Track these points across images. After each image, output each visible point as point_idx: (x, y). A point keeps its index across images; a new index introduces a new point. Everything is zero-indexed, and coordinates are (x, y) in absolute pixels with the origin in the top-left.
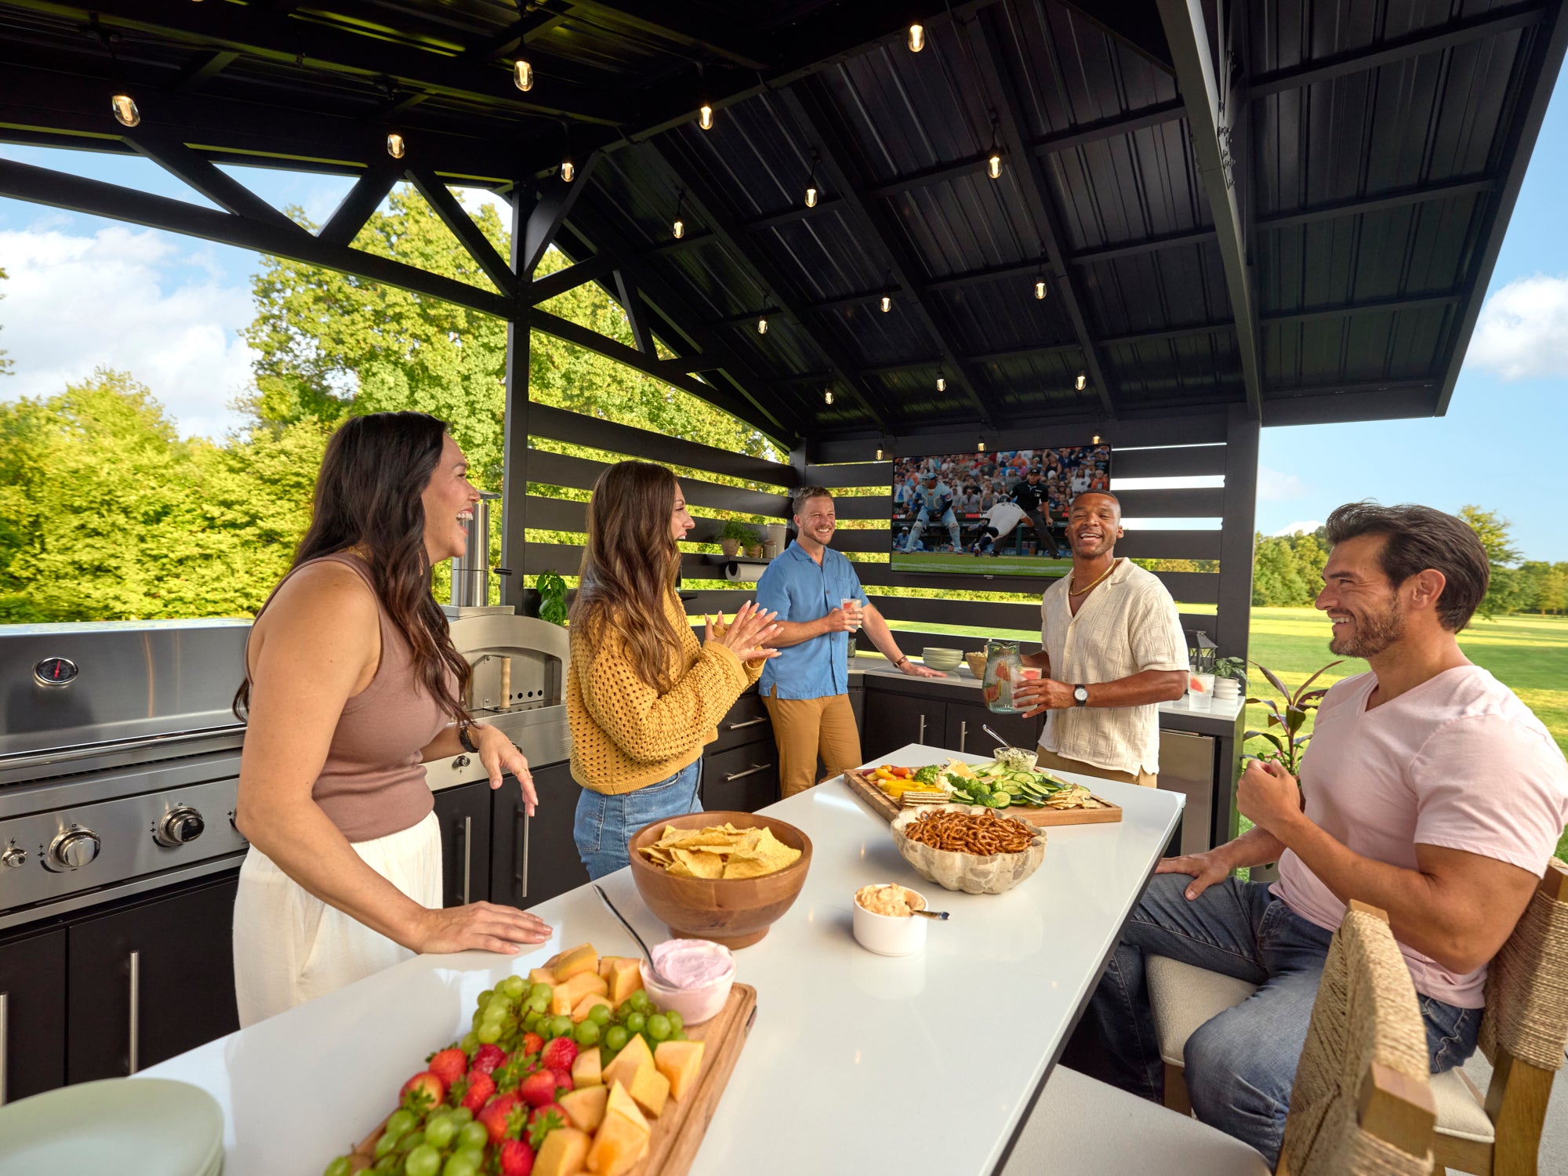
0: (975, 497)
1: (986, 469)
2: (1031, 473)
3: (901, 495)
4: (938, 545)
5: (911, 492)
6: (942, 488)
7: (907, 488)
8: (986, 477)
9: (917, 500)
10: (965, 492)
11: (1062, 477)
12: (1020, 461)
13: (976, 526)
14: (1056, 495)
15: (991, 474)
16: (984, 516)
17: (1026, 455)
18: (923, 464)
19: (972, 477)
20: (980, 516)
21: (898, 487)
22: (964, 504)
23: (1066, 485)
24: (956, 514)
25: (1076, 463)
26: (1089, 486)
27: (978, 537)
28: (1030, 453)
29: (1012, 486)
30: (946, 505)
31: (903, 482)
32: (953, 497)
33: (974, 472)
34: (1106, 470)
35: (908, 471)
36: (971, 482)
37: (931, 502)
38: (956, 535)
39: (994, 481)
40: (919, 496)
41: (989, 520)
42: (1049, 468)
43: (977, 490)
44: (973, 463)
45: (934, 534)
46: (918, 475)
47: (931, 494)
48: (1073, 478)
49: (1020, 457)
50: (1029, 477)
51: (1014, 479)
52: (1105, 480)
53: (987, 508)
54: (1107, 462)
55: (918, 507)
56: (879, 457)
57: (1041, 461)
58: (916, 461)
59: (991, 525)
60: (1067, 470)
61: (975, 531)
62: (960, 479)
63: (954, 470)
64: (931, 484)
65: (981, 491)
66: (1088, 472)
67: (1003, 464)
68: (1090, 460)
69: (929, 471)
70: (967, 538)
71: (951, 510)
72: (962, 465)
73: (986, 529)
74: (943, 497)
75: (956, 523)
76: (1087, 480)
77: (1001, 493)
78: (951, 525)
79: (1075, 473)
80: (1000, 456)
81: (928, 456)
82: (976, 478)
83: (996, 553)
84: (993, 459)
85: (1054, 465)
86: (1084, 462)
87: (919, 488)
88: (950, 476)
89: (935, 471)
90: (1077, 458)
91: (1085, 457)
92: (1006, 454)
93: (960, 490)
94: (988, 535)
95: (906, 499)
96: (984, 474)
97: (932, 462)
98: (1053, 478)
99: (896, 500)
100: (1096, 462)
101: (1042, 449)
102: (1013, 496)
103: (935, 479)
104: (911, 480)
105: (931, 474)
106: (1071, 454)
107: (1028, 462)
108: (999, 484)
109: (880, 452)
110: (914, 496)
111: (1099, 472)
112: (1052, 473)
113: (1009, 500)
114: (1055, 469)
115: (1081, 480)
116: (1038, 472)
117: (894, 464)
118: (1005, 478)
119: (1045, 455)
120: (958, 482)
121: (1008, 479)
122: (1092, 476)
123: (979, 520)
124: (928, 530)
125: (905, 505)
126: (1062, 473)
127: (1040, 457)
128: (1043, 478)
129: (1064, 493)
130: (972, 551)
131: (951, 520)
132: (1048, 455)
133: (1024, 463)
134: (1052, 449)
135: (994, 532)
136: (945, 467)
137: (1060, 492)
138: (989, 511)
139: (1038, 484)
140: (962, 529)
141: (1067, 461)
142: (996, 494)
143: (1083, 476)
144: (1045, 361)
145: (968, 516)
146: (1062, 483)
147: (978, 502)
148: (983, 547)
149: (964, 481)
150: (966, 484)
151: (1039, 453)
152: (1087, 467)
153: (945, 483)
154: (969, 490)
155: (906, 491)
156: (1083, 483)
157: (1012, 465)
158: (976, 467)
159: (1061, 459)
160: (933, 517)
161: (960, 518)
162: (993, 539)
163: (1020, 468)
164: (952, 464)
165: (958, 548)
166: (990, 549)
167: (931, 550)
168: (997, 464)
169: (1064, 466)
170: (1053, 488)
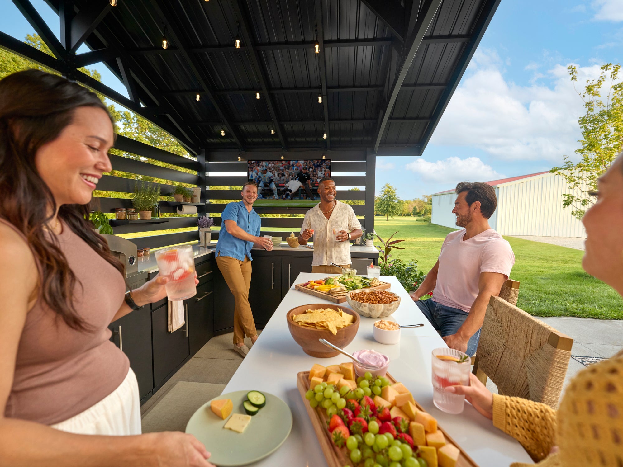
0: (283, 178)
1: (286, 167)
2: (304, 169)
3: (252, 176)
4: (269, 196)
5: (256, 175)
6: (269, 174)
7: (254, 173)
8: (287, 170)
9: (259, 179)
10: (278, 176)
11: (315, 171)
12: (299, 165)
13: (283, 188)
14: (313, 177)
15: (288, 169)
16: (286, 185)
17: (301, 162)
18: (260, 164)
19: (281, 170)
20: (285, 185)
21: (251, 173)
22: (278, 180)
23: (316, 174)
24: (275, 184)
25: (319, 166)
26: (324, 174)
27: (284, 193)
28: (303, 162)
29: (297, 174)
30: (271, 181)
31: (252, 171)
32: (274, 178)
33: (282, 168)
34: (330, 169)
35: (254, 167)
36: (281, 172)
37: (265, 179)
38: (276, 192)
39: (290, 171)
40: (260, 177)
41: (288, 186)
42: (310, 168)
43: (283, 175)
44: (281, 165)
45: (267, 192)
46: (259, 168)
47: (265, 176)
48: (318, 172)
49: (299, 163)
50: (303, 170)
51: (297, 171)
52: (329, 172)
53: (287, 182)
54: (330, 166)
55: (259, 181)
56: (239, 160)
57: (307, 165)
58: (258, 162)
59: (289, 188)
60: (316, 168)
61: (283, 191)
62: (276, 170)
63: (273, 167)
64: (265, 172)
65: (285, 175)
66: (323, 169)
67: (293, 165)
68: (324, 165)
69: (263, 167)
70: (280, 193)
71: (273, 183)
72: (277, 165)
73: (287, 190)
74: (270, 177)
75: (275, 188)
76: (323, 172)
77: (292, 176)
78: (273, 188)
79: (319, 170)
80: (291, 162)
81: (263, 161)
82: (283, 170)
83: (291, 199)
84: (289, 163)
85: (312, 166)
86: (322, 166)
87: (259, 174)
88: (272, 169)
89: (266, 167)
90: (320, 164)
91: (322, 164)
92: (294, 161)
93: (276, 175)
94: (288, 192)
95: (254, 178)
96: (286, 169)
97: (264, 163)
98: (311, 171)
99: (250, 178)
100: (326, 166)
101: (307, 160)
102: (297, 177)
103: (266, 170)
104: (256, 170)
105: (264, 168)
106: (318, 162)
107: (302, 165)
108: (292, 173)
109: (239, 158)
110: (257, 177)
111: (327, 170)
112: (311, 170)
113: (295, 179)
114: (312, 168)
115: (321, 172)
116: (306, 169)
117: (248, 163)
118: (294, 171)
119: (308, 162)
120: (276, 172)
121: (295, 171)
122: (325, 171)
123: (284, 186)
124: (264, 190)
125: (254, 180)
126: (315, 169)
127: (307, 163)
128: (308, 171)
129: (315, 177)
130: (282, 198)
131: (273, 186)
132: (309, 163)
133: (301, 165)
134: (311, 160)
135: (290, 191)
136: (270, 165)
137: (314, 176)
138: (288, 183)
139: (306, 173)
140: (278, 190)
141: (316, 165)
142: (291, 176)
143: (322, 171)
144: (309, 126)
145: (280, 185)
146: (315, 173)
147: (284, 180)
148: (286, 197)
149: (278, 171)
150: (279, 172)
151: (306, 162)
152: (323, 168)
153: (270, 172)
154: (280, 175)
155: (254, 175)
156: (322, 173)
157: (296, 166)
158: (282, 166)
159: (314, 164)
160: (266, 186)
161: (277, 186)
162: (290, 194)
163: (299, 167)
164: (273, 165)
165: (277, 197)
166: (289, 197)
167: (266, 198)
168: (290, 165)
169: (315, 167)
170: (311, 175)
